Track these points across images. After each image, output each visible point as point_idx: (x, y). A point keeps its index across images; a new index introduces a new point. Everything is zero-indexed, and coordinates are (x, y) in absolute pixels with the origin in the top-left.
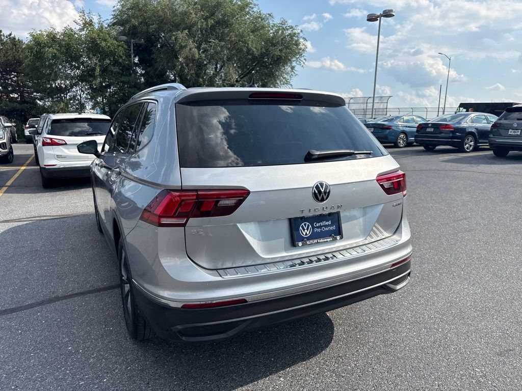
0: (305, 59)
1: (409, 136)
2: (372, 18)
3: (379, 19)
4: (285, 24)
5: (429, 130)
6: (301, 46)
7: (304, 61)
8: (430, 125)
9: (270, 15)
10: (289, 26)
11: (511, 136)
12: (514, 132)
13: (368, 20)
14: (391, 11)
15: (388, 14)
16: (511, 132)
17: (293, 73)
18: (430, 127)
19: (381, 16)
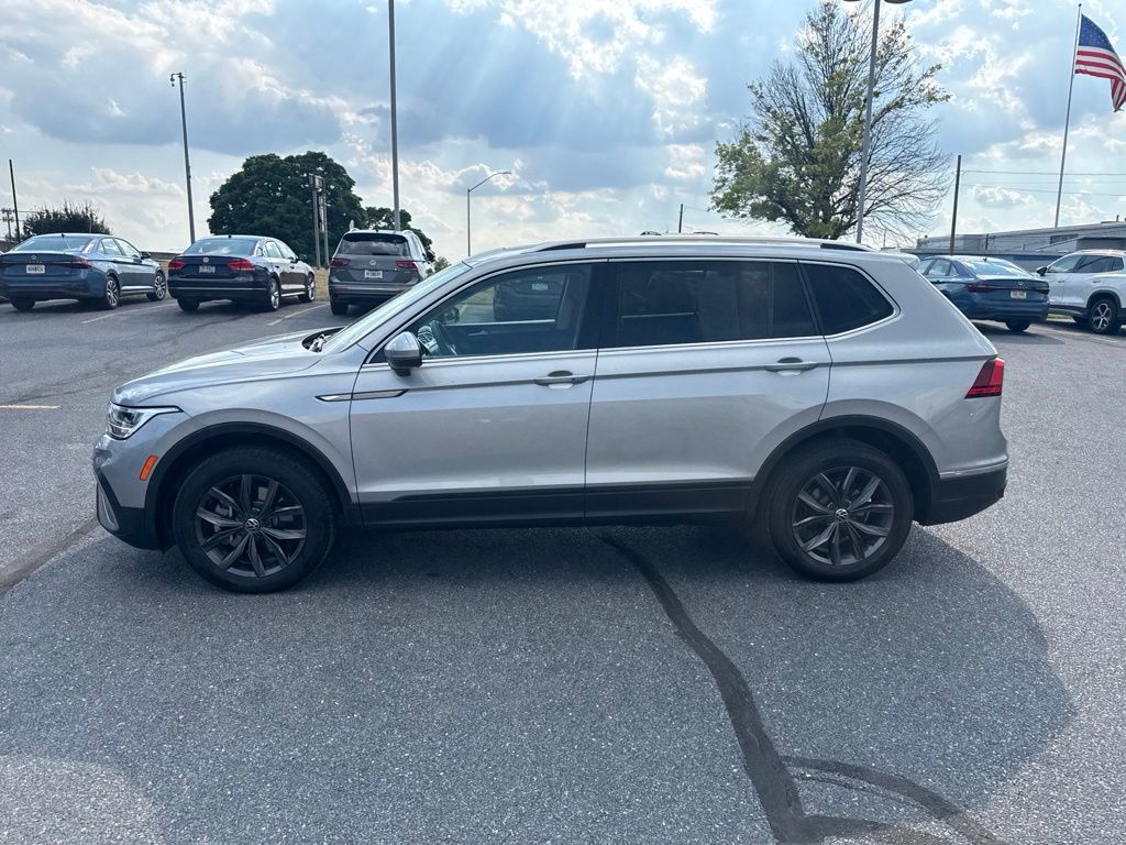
1: (121, 282)
5: (203, 270)
8: (206, 260)
11: (368, 280)
12: (374, 274)
16: (368, 275)
18: (207, 264)
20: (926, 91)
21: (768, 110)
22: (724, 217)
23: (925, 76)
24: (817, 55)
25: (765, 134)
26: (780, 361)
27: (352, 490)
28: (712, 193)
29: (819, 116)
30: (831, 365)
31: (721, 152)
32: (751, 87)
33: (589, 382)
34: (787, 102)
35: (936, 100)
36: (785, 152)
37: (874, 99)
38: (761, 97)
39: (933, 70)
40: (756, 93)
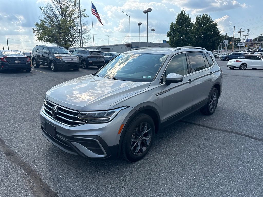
20: (83, 14)
21: (46, 14)
22: (40, 42)
23: (83, 11)
24: (57, 2)
25: (45, 20)
27: (161, 120)
28: (36, 36)
29: (60, 17)
31: (36, 25)
32: (40, 8)
33: (193, 81)
34: (51, 13)
35: (86, 17)
36: (52, 26)
37: (73, 15)
38: (43, 11)
39: (84, 10)
40: (42, 10)
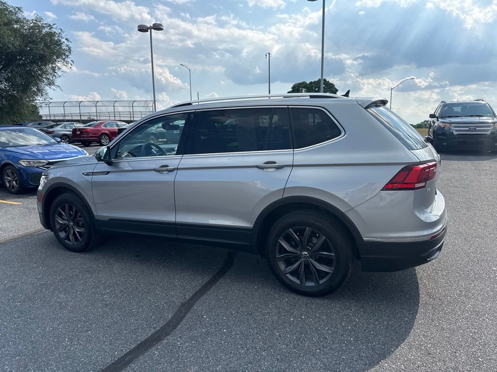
0: (72, 61)
2: (143, 29)
3: (149, 30)
4: (40, 21)
6: (64, 47)
7: (72, 63)
9: (19, 9)
10: (45, 24)
13: (139, 30)
14: (161, 25)
15: (158, 27)
17: (55, 74)
19: (151, 28)
26: (264, 164)
27: (95, 213)
30: (293, 166)
33: (176, 171)
